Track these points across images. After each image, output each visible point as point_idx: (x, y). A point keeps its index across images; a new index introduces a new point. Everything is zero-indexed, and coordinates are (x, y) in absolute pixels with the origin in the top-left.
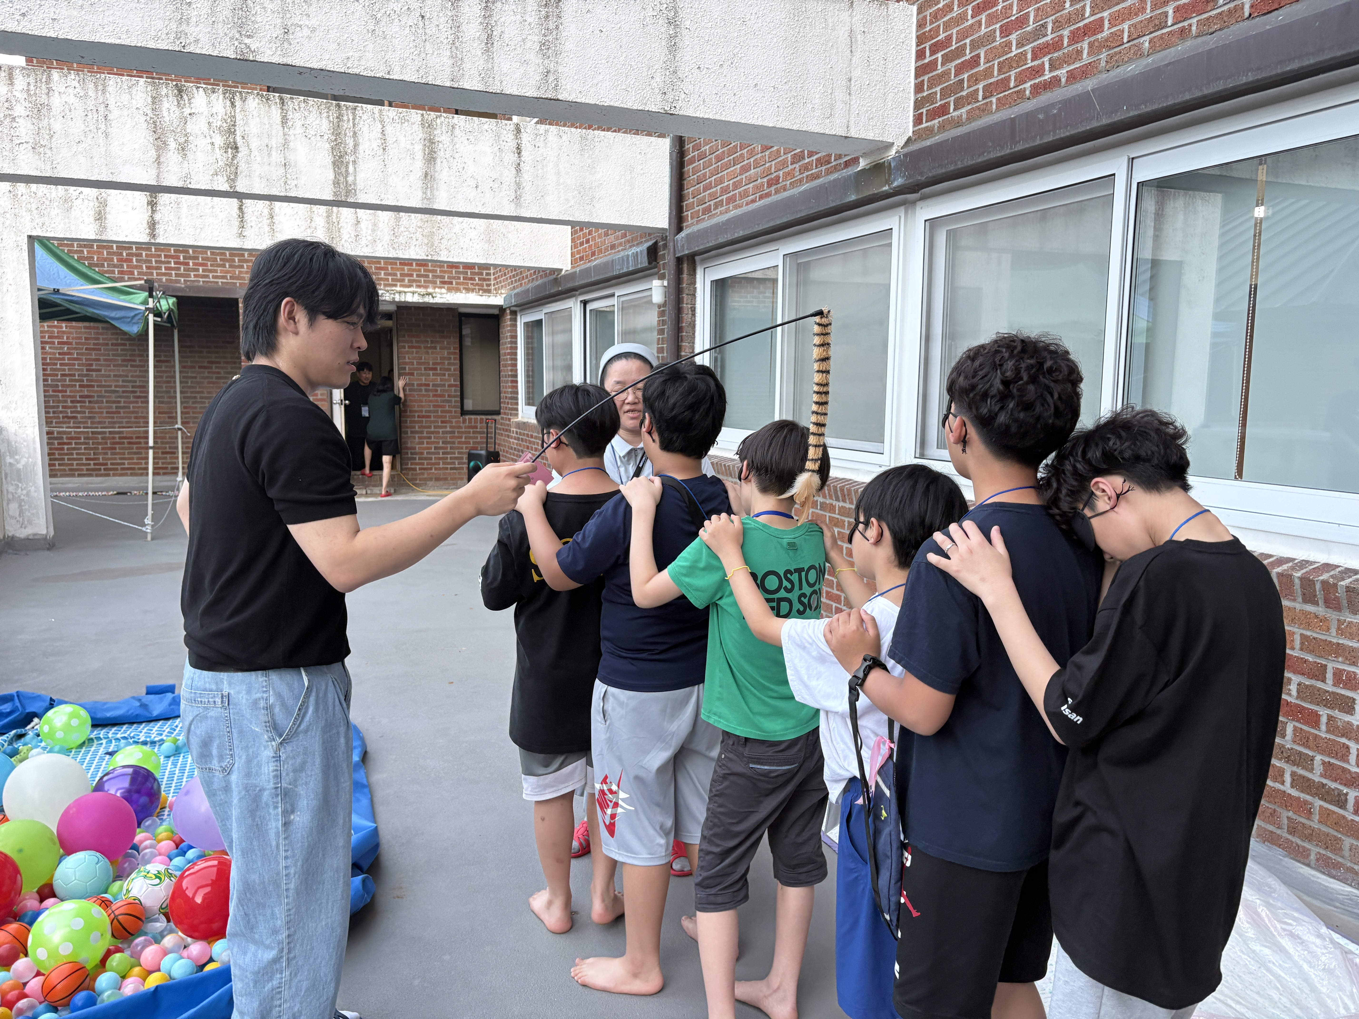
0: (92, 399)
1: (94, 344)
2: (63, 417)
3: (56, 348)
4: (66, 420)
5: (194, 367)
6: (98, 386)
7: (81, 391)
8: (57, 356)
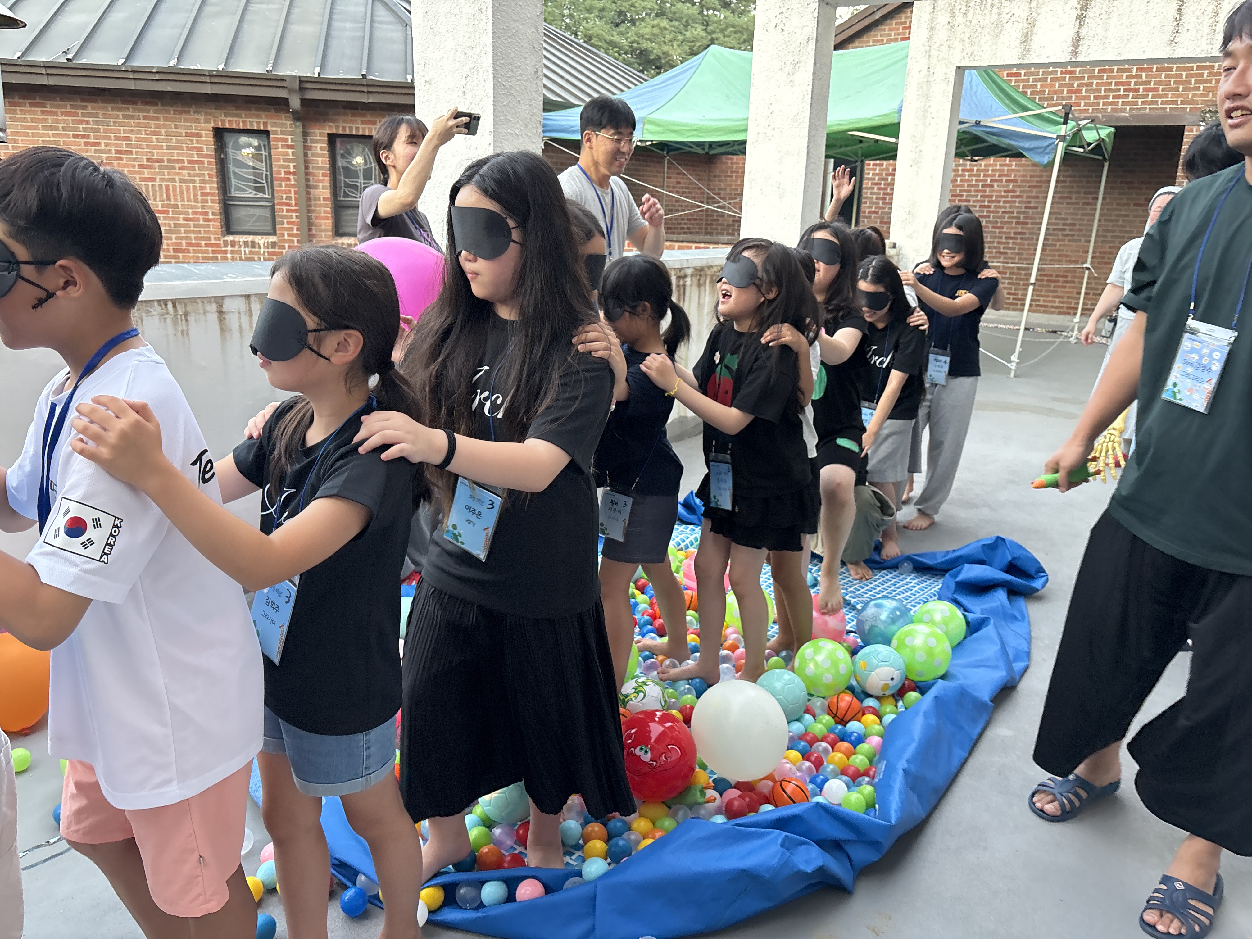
0: (1024, 236)
1: (1037, 182)
2: (996, 252)
3: (1004, 186)
4: (998, 255)
5: (1128, 205)
6: (1032, 223)
7: (1016, 228)
8: (1003, 194)
